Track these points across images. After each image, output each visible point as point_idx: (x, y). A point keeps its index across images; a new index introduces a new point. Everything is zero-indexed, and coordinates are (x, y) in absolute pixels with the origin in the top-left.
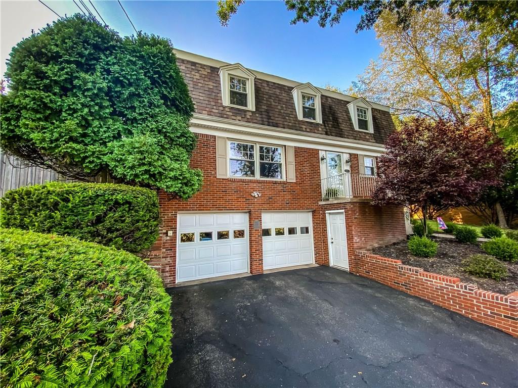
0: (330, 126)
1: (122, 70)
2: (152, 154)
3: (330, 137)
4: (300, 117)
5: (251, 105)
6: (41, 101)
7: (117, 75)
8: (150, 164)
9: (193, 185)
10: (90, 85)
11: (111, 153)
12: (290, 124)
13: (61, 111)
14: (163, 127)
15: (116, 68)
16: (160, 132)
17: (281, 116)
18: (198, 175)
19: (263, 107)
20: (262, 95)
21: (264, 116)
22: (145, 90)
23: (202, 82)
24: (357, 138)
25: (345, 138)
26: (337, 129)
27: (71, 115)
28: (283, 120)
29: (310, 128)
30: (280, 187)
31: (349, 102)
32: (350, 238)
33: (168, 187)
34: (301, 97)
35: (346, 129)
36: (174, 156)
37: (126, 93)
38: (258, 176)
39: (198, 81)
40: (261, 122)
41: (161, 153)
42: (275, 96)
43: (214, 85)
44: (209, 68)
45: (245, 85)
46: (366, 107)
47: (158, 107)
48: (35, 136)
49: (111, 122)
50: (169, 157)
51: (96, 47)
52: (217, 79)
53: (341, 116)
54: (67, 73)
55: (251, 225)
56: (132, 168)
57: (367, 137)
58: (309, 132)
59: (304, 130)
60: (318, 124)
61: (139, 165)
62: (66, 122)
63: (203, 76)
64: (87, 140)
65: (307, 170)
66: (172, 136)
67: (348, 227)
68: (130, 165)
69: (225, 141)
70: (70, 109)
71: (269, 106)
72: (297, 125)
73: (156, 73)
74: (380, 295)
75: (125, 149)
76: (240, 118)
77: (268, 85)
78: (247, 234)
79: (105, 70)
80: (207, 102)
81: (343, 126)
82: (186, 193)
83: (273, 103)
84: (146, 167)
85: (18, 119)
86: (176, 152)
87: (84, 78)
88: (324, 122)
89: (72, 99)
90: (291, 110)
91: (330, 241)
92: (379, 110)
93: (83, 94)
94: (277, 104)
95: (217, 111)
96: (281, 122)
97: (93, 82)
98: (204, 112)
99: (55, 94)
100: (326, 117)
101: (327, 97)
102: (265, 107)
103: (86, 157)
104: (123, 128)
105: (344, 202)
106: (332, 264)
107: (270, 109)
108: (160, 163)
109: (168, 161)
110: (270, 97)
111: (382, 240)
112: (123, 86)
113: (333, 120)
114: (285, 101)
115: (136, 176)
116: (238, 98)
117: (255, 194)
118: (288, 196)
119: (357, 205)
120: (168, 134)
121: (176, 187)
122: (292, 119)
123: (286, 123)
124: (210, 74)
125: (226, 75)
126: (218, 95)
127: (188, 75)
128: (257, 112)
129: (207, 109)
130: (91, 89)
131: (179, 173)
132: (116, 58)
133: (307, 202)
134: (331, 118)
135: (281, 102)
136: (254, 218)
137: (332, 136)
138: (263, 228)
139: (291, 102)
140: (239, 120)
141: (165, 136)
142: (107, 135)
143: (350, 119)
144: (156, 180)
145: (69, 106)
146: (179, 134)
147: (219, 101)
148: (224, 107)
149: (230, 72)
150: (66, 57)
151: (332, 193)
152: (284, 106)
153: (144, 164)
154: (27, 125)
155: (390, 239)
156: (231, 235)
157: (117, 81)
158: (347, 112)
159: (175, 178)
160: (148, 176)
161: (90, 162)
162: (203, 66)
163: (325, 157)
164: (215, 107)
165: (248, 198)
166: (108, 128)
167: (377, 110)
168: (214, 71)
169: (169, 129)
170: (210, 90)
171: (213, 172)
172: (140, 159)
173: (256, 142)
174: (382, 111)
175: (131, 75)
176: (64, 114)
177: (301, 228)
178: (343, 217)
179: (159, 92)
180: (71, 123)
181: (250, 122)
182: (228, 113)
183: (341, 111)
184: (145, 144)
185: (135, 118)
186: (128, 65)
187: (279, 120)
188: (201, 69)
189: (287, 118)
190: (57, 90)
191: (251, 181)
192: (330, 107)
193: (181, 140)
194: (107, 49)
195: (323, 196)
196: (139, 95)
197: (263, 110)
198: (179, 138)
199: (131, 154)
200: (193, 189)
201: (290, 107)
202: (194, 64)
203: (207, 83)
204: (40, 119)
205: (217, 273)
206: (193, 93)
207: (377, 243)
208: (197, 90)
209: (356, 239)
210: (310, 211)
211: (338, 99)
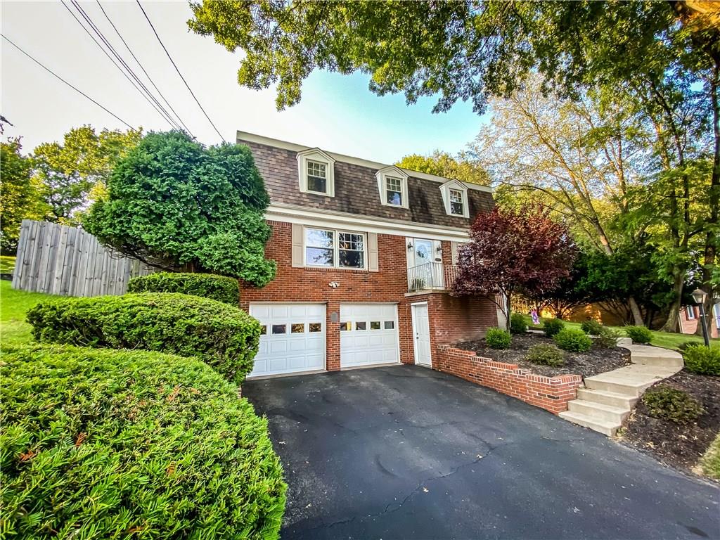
0: (418, 211)
1: (210, 179)
2: (233, 248)
3: (418, 223)
4: (384, 202)
5: (330, 191)
6: (149, 209)
7: (206, 183)
8: (232, 257)
9: (268, 274)
10: (184, 194)
11: (201, 248)
12: (372, 210)
13: (162, 215)
14: (242, 224)
15: (206, 177)
16: (239, 228)
17: (361, 202)
18: (272, 266)
19: (343, 192)
20: (342, 180)
21: (344, 202)
22: (227, 193)
23: (279, 167)
24: (449, 224)
25: (435, 224)
26: (426, 215)
27: (170, 218)
28: (364, 205)
29: (396, 214)
30: (360, 277)
31: (442, 184)
32: (432, 331)
33: (246, 276)
34: (385, 181)
35: (436, 214)
36: (251, 250)
37: (212, 197)
38: (337, 265)
39: (274, 167)
40: (340, 209)
41: (240, 247)
42: (356, 179)
43: (291, 170)
44: (286, 152)
45: (324, 170)
46: (462, 189)
47: (238, 206)
48: (145, 237)
49: (198, 221)
50: (247, 250)
51: (189, 160)
52: (294, 163)
53: (431, 199)
54: (167, 185)
55: (328, 317)
56: (218, 261)
57: (461, 223)
58: (393, 218)
59: (388, 215)
60: (404, 210)
61: (224, 259)
62: (167, 224)
63: (280, 161)
64: (181, 238)
65: (391, 259)
66: (250, 232)
67: (431, 319)
68: (217, 259)
69: (302, 229)
70: (169, 213)
71: (350, 191)
72: (380, 211)
73: (236, 177)
74: (451, 386)
75: (212, 246)
76: (318, 205)
77: (349, 168)
78: (323, 327)
79: (196, 179)
80: (283, 189)
81: (433, 211)
82: (262, 282)
83: (354, 188)
84: (229, 260)
85: (129, 222)
86: (253, 245)
87: (180, 188)
88: (410, 207)
89: (171, 206)
90: (374, 195)
91: (415, 336)
92: (479, 191)
93: (179, 201)
94: (358, 189)
95: (293, 198)
96: (362, 208)
97: (187, 191)
98: (280, 199)
99: (158, 202)
100: (413, 201)
101: (416, 179)
102: (345, 193)
103: (182, 252)
104: (208, 226)
105: (427, 293)
106: (417, 362)
107: (350, 194)
108: (240, 256)
109: (246, 253)
110: (351, 181)
111: (470, 334)
112: (209, 191)
113: (421, 203)
114: (368, 185)
115: (221, 267)
116: (317, 184)
117: (333, 284)
118: (370, 287)
119: (441, 296)
120: (246, 230)
121: (252, 276)
122: (374, 204)
123: (367, 209)
124: (287, 159)
125: (304, 160)
126: (296, 181)
127: (264, 161)
128: (337, 198)
129: (283, 196)
130: (186, 196)
131: (256, 264)
132: (205, 168)
133: (392, 295)
134: (419, 202)
135: (364, 187)
136: (332, 311)
137: (420, 222)
138: (341, 321)
139: (374, 186)
140: (317, 207)
141: (244, 232)
142: (195, 233)
143: (442, 203)
144: (236, 271)
145: (169, 211)
146: (256, 230)
147: (296, 188)
148: (302, 194)
149: (308, 157)
150: (166, 171)
151: (419, 284)
152: (366, 190)
153: (227, 258)
154: (139, 228)
155: (478, 333)
156: (307, 328)
157: (205, 188)
158: (439, 194)
159: (252, 269)
160: (230, 267)
161: (185, 256)
162: (279, 150)
163: (412, 245)
164: (291, 194)
165: (325, 288)
166: (197, 226)
167: (475, 191)
168: (292, 155)
169: (247, 226)
170: (288, 176)
171: (288, 261)
172: (224, 254)
173: (335, 229)
174: (482, 192)
175: (217, 182)
176: (165, 218)
177: (385, 322)
178: (426, 309)
179: (239, 192)
180: (170, 225)
181: (328, 209)
182: (305, 200)
183: (431, 193)
184: (228, 241)
185: (218, 217)
186: (215, 174)
187: (361, 206)
188: (278, 154)
189: (369, 203)
190: (160, 199)
191: (329, 271)
192: (419, 190)
193: (257, 235)
194: (197, 161)
195: (409, 287)
196: (222, 198)
197: (343, 195)
198: (255, 232)
199: (216, 249)
200: (267, 279)
201: (372, 191)
202: (270, 148)
203: (283, 168)
204: (146, 223)
205: (291, 368)
206: (269, 179)
207: (463, 338)
208: (273, 176)
209: (438, 332)
210: (395, 304)
211: (429, 181)
